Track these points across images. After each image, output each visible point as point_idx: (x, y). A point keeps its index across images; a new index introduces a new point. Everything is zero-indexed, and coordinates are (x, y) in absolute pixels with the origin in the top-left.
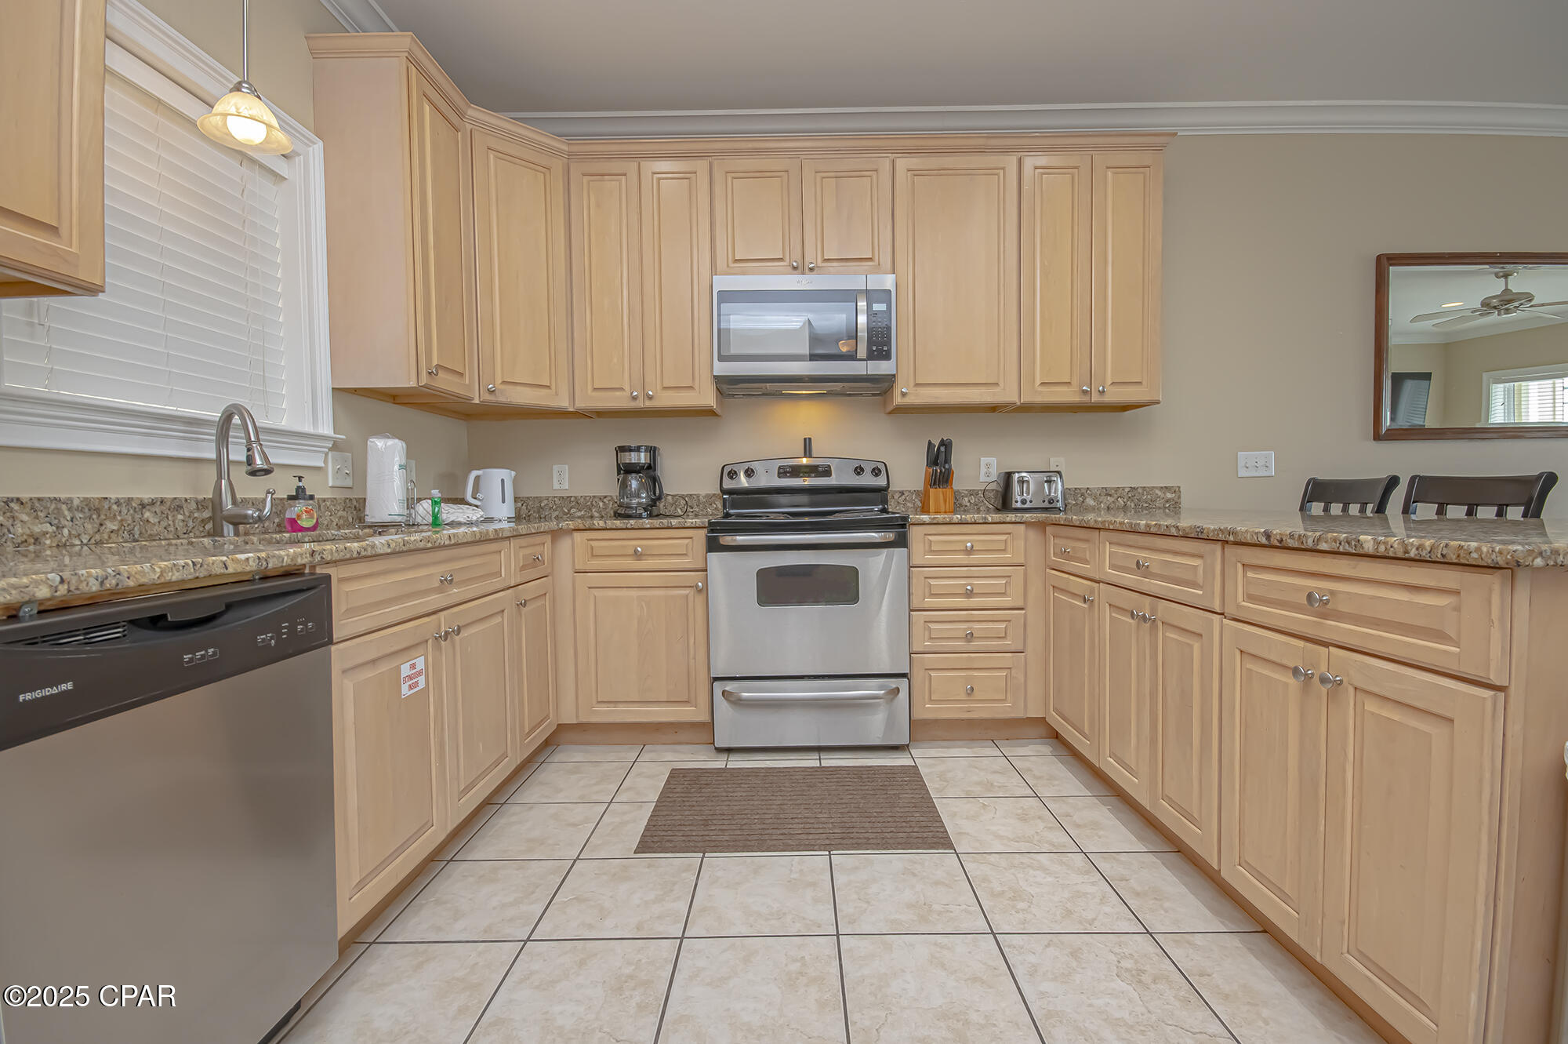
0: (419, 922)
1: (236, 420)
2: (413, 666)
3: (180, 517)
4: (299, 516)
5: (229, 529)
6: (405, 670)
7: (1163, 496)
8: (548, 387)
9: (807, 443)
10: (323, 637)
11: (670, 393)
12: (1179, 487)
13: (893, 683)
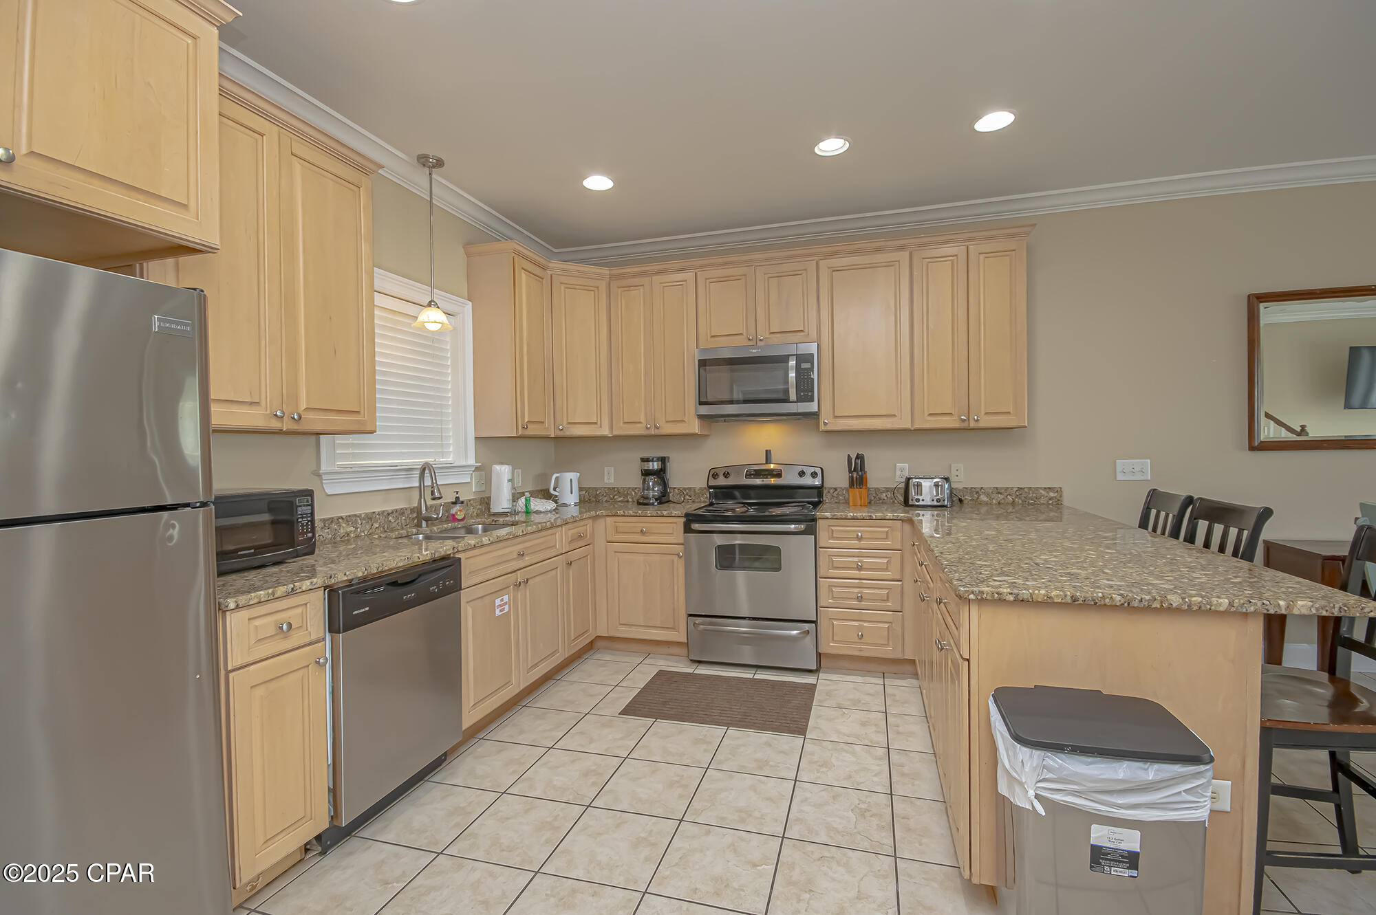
0: (503, 732)
1: (427, 471)
2: (502, 600)
3: (404, 518)
4: (456, 513)
5: (424, 523)
6: (498, 602)
7: (1046, 494)
8: (596, 423)
9: (768, 453)
10: (457, 587)
11: (669, 425)
12: (1061, 488)
13: (806, 626)
